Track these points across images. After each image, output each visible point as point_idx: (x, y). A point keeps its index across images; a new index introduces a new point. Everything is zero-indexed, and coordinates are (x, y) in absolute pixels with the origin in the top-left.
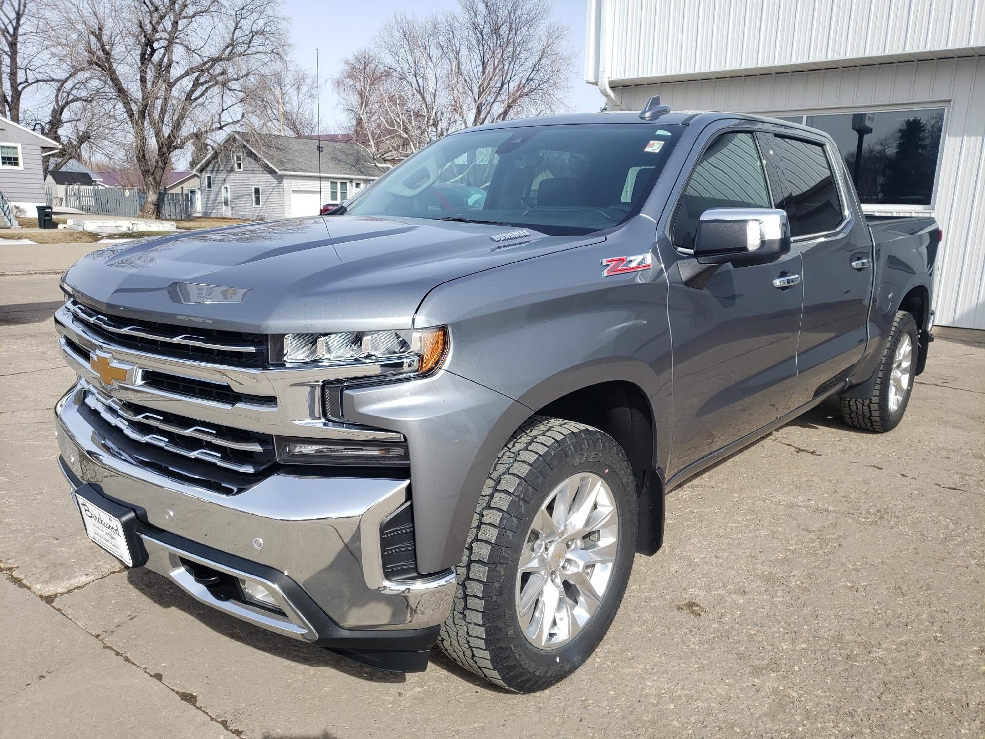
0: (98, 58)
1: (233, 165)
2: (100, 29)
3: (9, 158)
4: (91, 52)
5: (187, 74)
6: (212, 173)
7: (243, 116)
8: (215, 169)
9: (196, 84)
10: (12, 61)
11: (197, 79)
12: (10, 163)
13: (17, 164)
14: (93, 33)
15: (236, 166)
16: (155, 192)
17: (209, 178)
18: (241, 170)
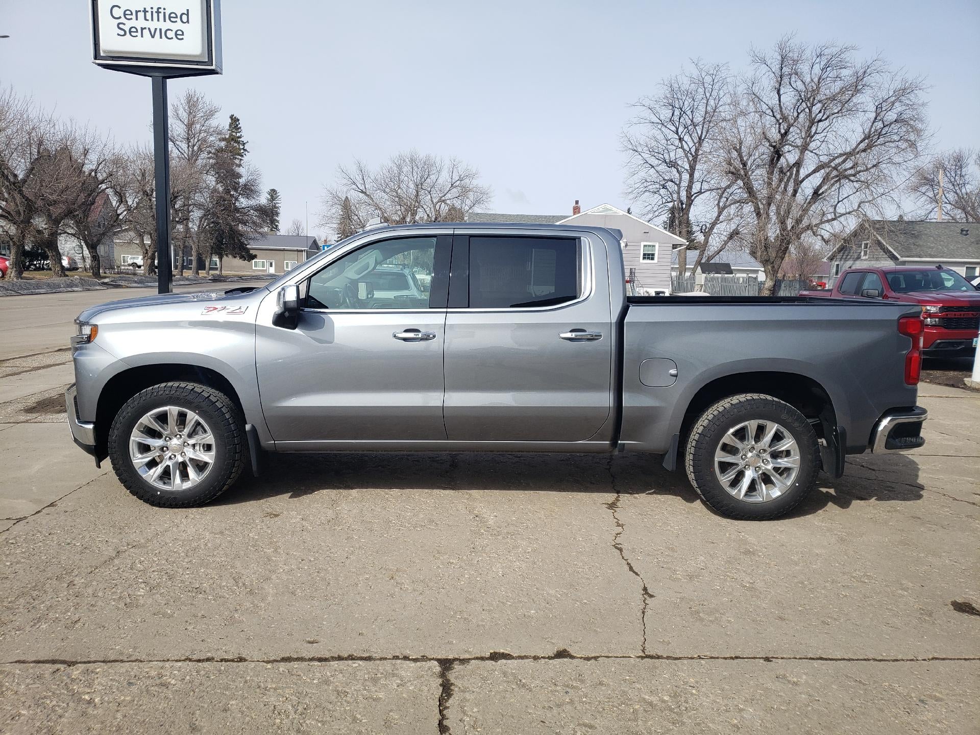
0: (735, 168)
1: (860, 253)
2: (741, 144)
3: (649, 255)
4: (730, 164)
5: (814, 172)
6: (841, 260)
7: (859, 206)
8: (844, 257)
9: (825, 180)
10: (690, 176)
11: (828, 174)
12: (648, 258)
13: (653, 259)
14: (735, 148)
15: (862, 253)
16: (771, 279)
17: (838, 265)
18: (867, 257)
